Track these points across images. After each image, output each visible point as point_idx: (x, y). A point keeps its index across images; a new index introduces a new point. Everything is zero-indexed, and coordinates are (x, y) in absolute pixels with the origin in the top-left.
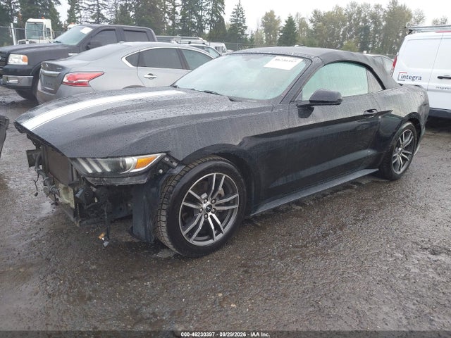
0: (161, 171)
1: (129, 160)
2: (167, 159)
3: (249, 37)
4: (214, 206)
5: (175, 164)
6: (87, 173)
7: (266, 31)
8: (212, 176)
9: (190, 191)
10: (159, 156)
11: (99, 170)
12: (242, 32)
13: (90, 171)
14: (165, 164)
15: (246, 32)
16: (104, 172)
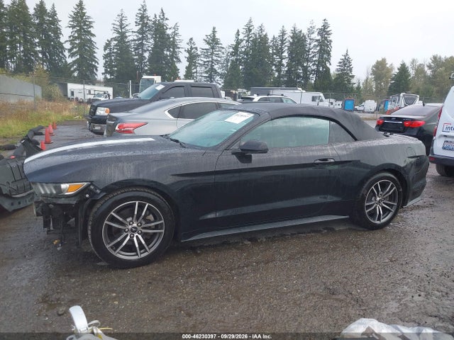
0: (87, 196)
1: (64, 186)
2: (92, 187)
3: (355, 86)
4: (139, 228)
5: (98, 191)
6: (41, 193)
7: (376, 79)
8: (135, 203)
9: (112, 213)
10: (86, 184)
11: (49, 192)
12: (349, 81)
13: (43, 192)
14: (91, 190)
15: (353, 81)
16: (52, 194)
